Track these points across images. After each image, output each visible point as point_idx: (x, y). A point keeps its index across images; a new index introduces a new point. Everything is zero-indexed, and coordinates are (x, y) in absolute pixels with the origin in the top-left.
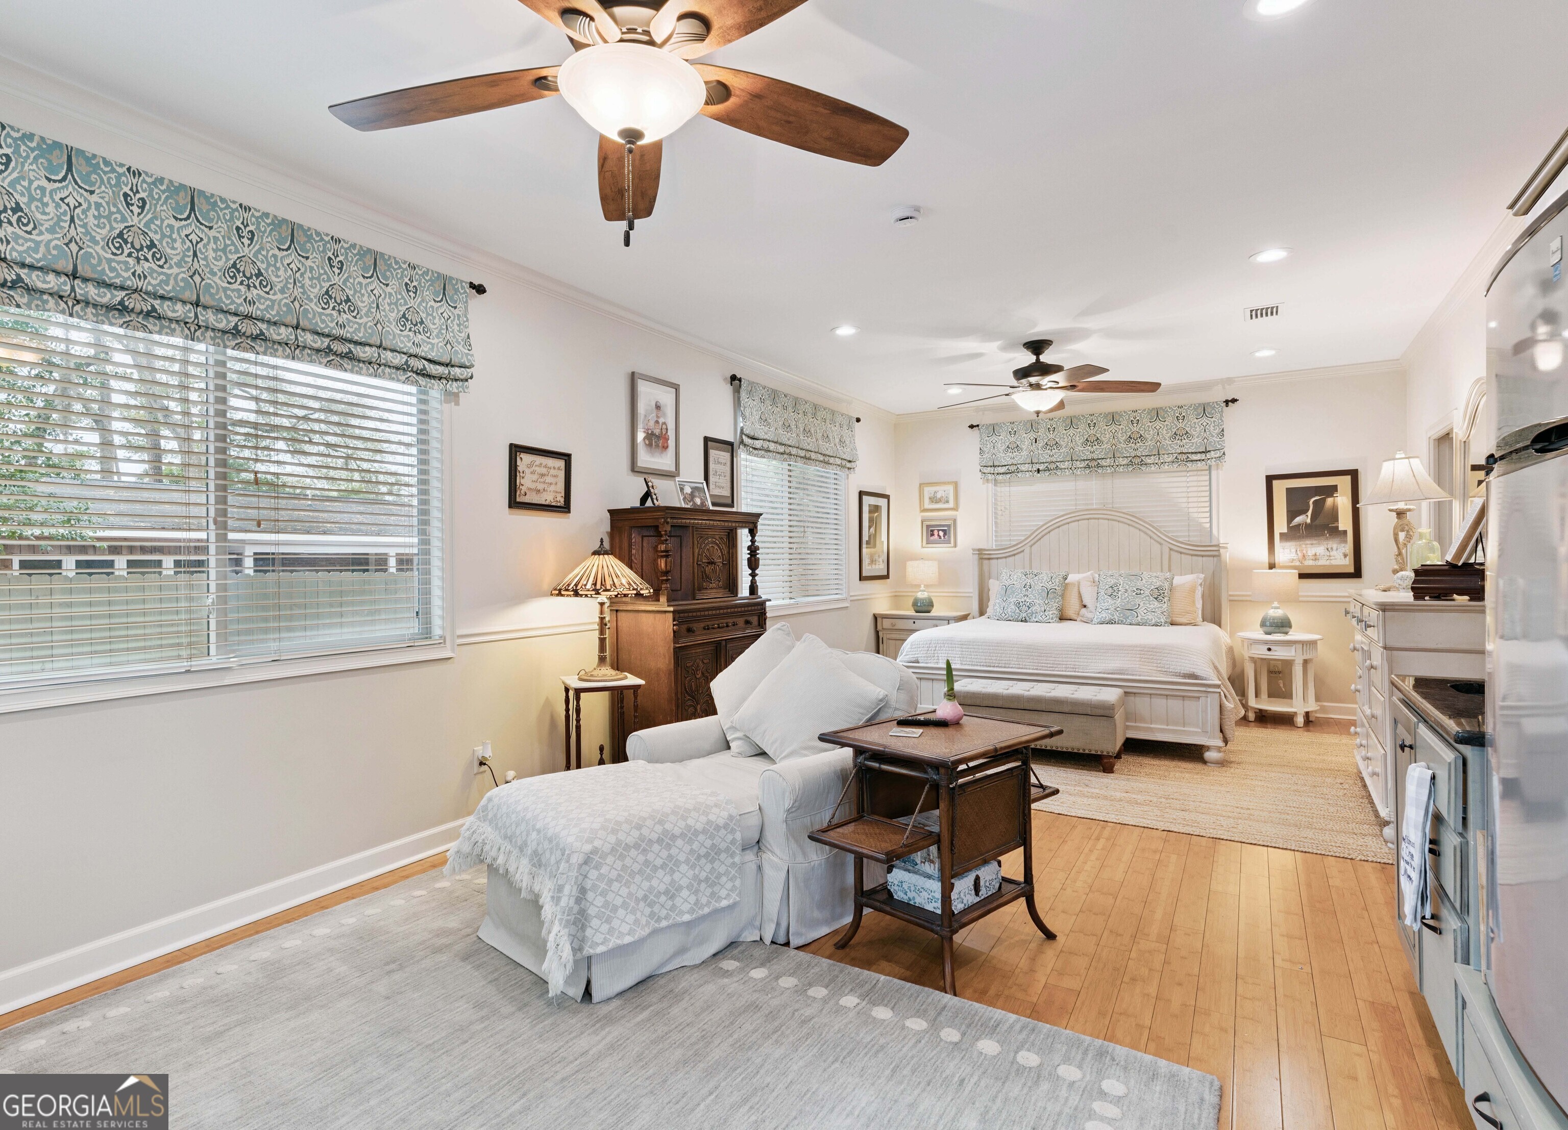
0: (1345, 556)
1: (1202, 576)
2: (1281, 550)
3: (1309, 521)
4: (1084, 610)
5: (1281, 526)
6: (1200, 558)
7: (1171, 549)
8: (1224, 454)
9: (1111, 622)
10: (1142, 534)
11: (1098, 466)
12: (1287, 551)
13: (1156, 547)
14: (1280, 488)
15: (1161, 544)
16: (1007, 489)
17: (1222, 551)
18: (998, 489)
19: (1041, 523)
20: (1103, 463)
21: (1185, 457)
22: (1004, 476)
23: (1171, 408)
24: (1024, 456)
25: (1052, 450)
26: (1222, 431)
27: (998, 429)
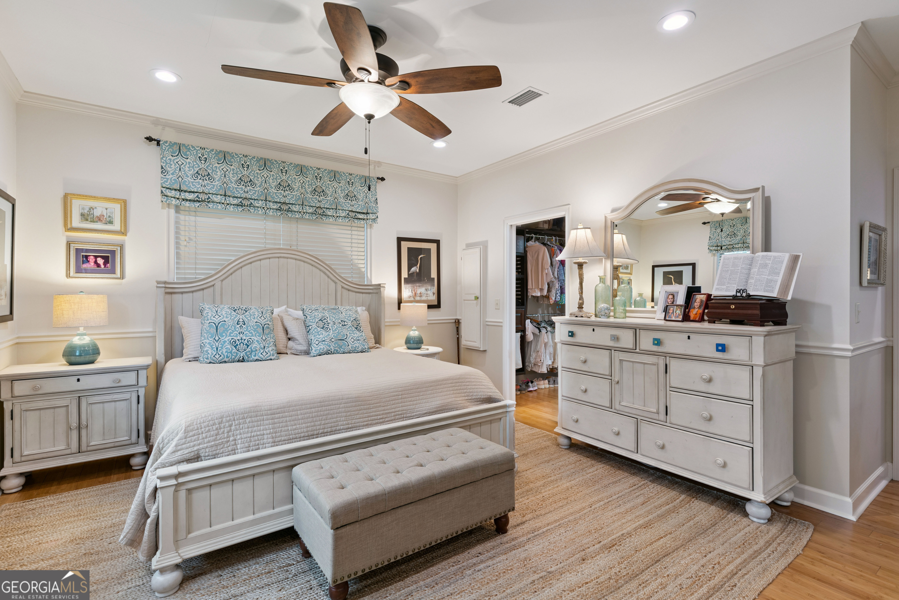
0: (434, 294)
1: (364, 308)
2: (405, 290)
3: (418, 271)
4: (290, 342)
6: (361, 295)
7: (342, 287)
8: (377, 217)
9: (327, 353)
10: (322, 274)
11: (289, 210)
12: (407, 290)
13: (332, 285)
14: (405, 245)
15: (336, 283)
16: (193, 218)
17: (382, 289)
18: (182, 217)
19: (233, 258)
20: (294, 208)
21: (354, 214)
22: (192, 204)
23: (344, 173)
24: (217, 186)
25: (246, 186)
26: (376, 199)
27: (185, 150)
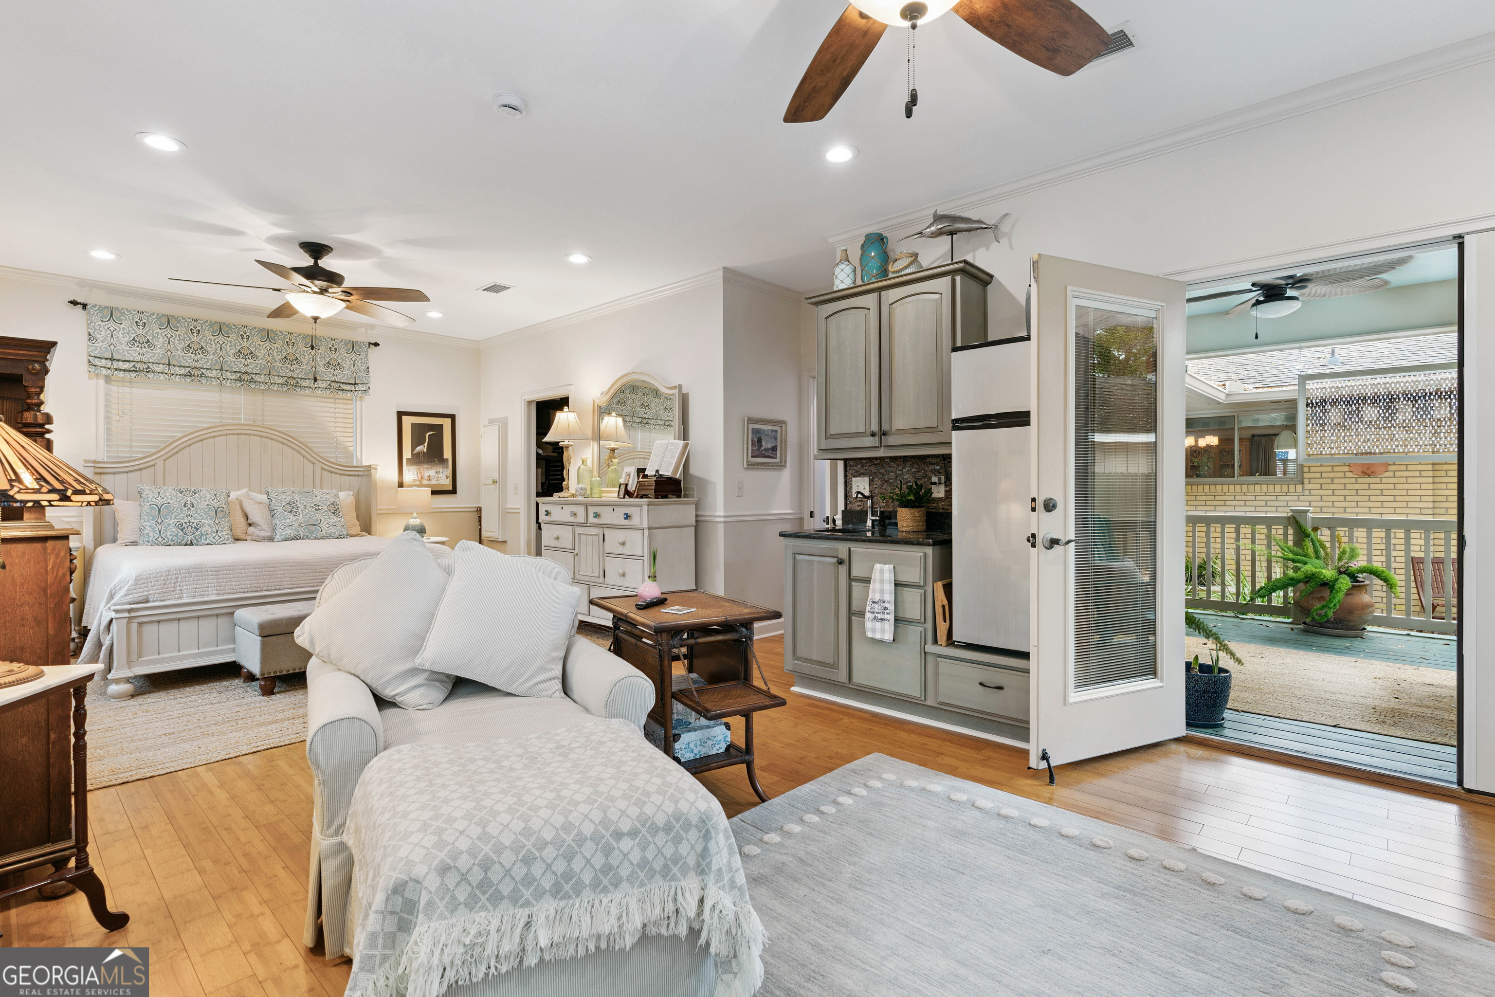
0: (447, 477)
1: (351, 493)
2: (407, 472)
3: (425, 450)
4: (251, 528)
5: (407, 454)
6: (348, 477)
7: (322, 469)
8: (369, 388)
9: (295, 538)
10: (295, 453)
11: (251, 381)
12: (411, 473)
13: (309, 466)
14: (407, 421)
15: (313, 464)
16: (127, 390)
17: (373, 471)
18: (114, 388)
19: (180, 435)
20: (257, 378)
21: (337, 385)
22: (127, 374)
23: (324, 338)
24: (158, 355)
25: (196, 354)
26: (368, 368)
27: (118, 315)
